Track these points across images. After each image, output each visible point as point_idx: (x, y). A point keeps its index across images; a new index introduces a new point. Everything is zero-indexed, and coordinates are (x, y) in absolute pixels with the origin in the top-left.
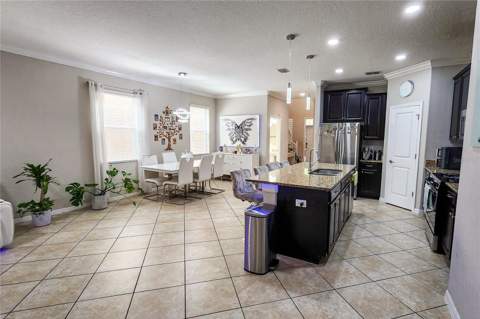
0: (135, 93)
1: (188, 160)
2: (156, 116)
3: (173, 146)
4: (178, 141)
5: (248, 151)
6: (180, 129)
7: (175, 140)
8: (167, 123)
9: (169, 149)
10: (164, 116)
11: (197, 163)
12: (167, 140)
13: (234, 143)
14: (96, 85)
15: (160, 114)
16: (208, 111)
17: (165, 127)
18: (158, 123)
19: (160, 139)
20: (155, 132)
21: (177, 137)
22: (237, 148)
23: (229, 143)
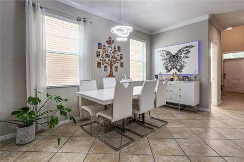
0: (79, 20)
1: (126, 86)
2: (100, 44)
3: (114, 73)
4: (119, 68)
5: (186, 78)
6: (121, 58)
7: (116, 68)
8: (110, 52)
9: (111, 75)
10: (107, 45)
11: (137, 91)
12: (109, 67)
13: (169, 71)
14: (34, 5)
15: (103, 43)
16: (145, 44)
17: (108, 56)
18: (101, 51)
19: (102, 66)
20: (98, 59)
21: (118, 65)
22: (173, 75)
23: (164, 71)
